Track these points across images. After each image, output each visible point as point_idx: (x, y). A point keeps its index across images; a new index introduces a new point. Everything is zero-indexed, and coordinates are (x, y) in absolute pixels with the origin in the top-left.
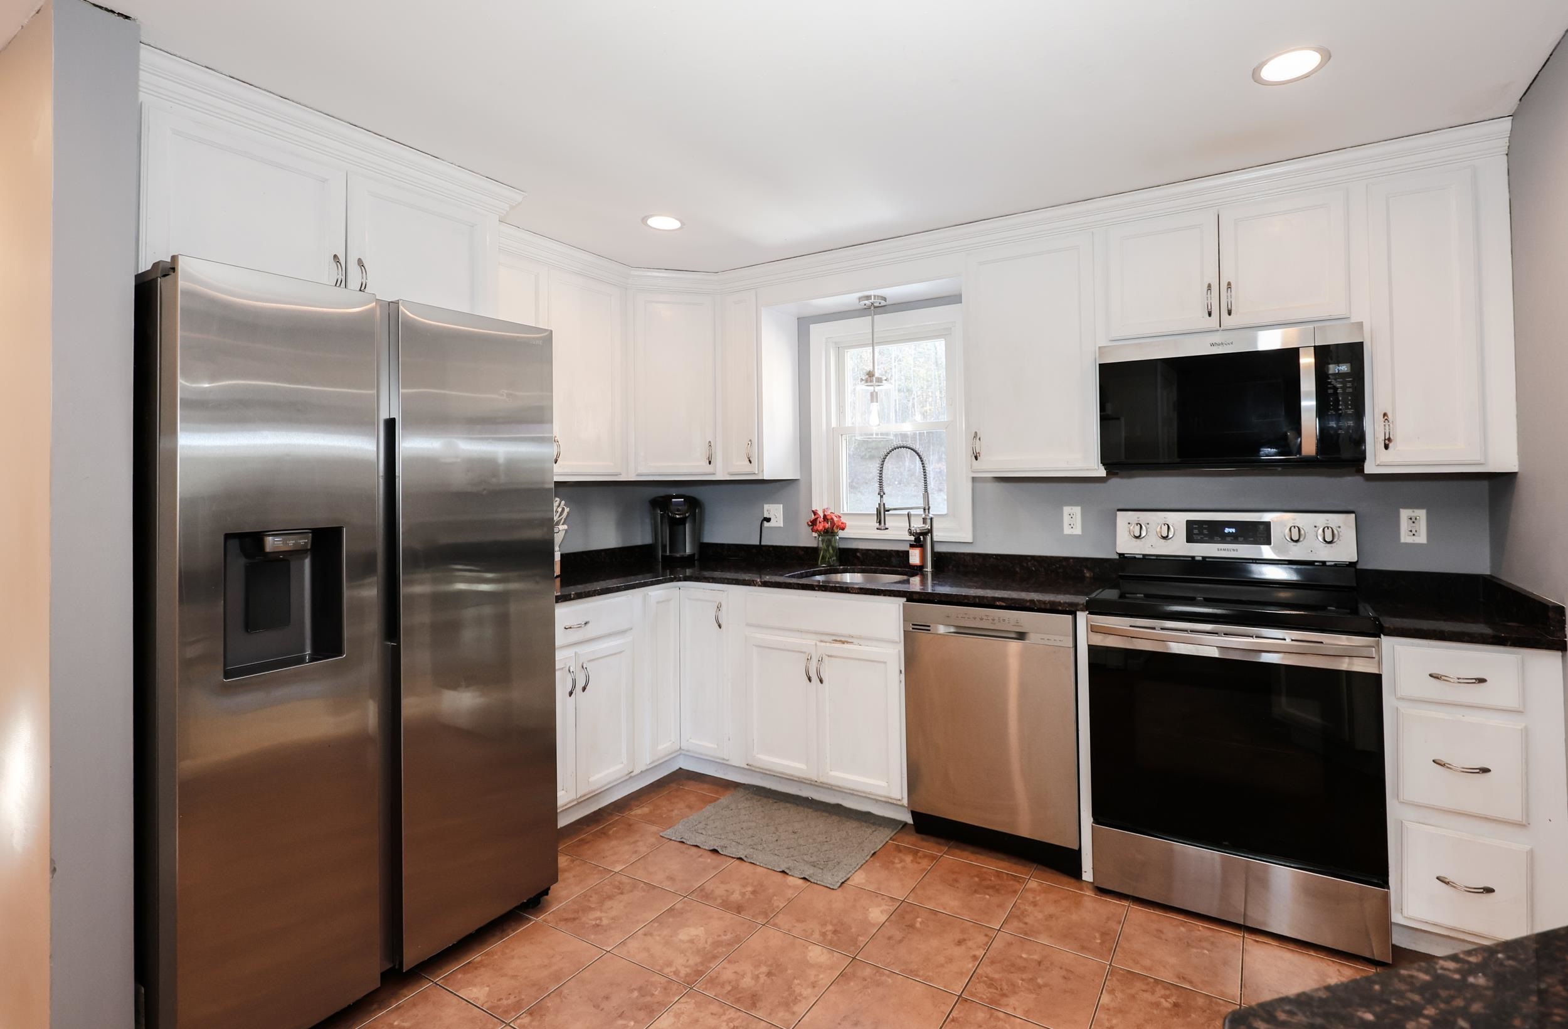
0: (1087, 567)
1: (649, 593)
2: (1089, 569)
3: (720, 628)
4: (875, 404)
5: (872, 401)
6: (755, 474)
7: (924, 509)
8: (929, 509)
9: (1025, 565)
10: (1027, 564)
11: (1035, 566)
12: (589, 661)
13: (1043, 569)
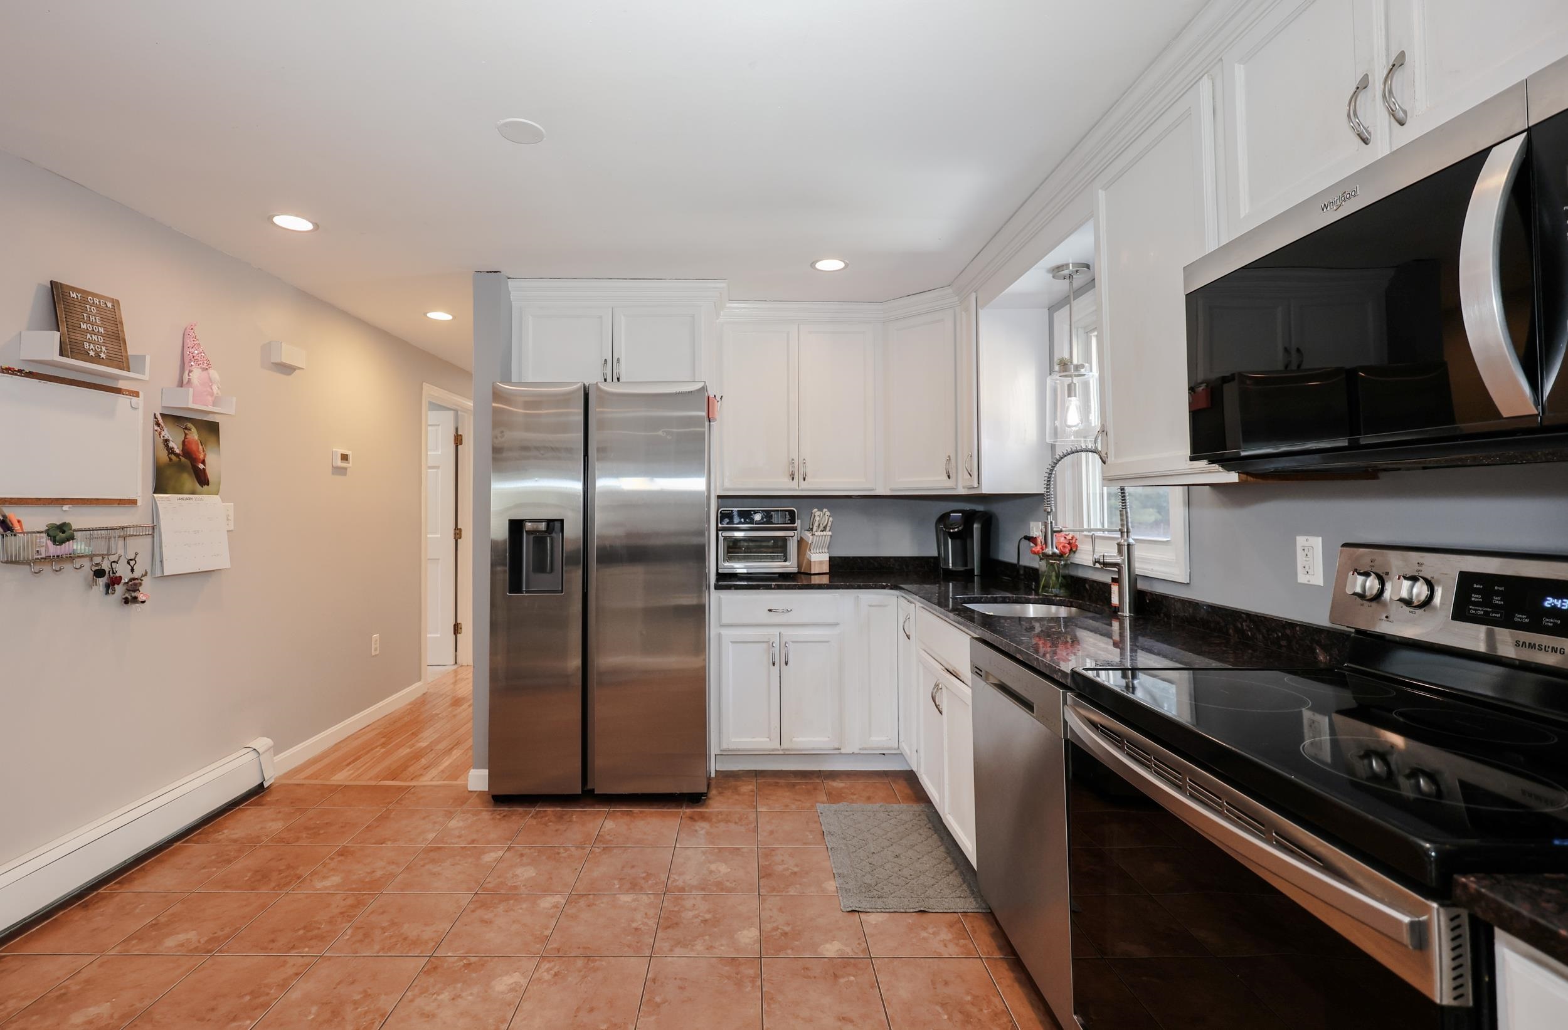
0: (1319, 643)
1: (860, 596)
2: (1325, 649)
3: (909, 639)
4: (1073, 398)
5: (1069, 396)
6: (974, 488)
7: (1122, 533)
8: (1127, 532)
9: (1240, 626)
10: (1242, 625)
11: (1251, 629)
12: (793, 642)
13: (1261, 636)
